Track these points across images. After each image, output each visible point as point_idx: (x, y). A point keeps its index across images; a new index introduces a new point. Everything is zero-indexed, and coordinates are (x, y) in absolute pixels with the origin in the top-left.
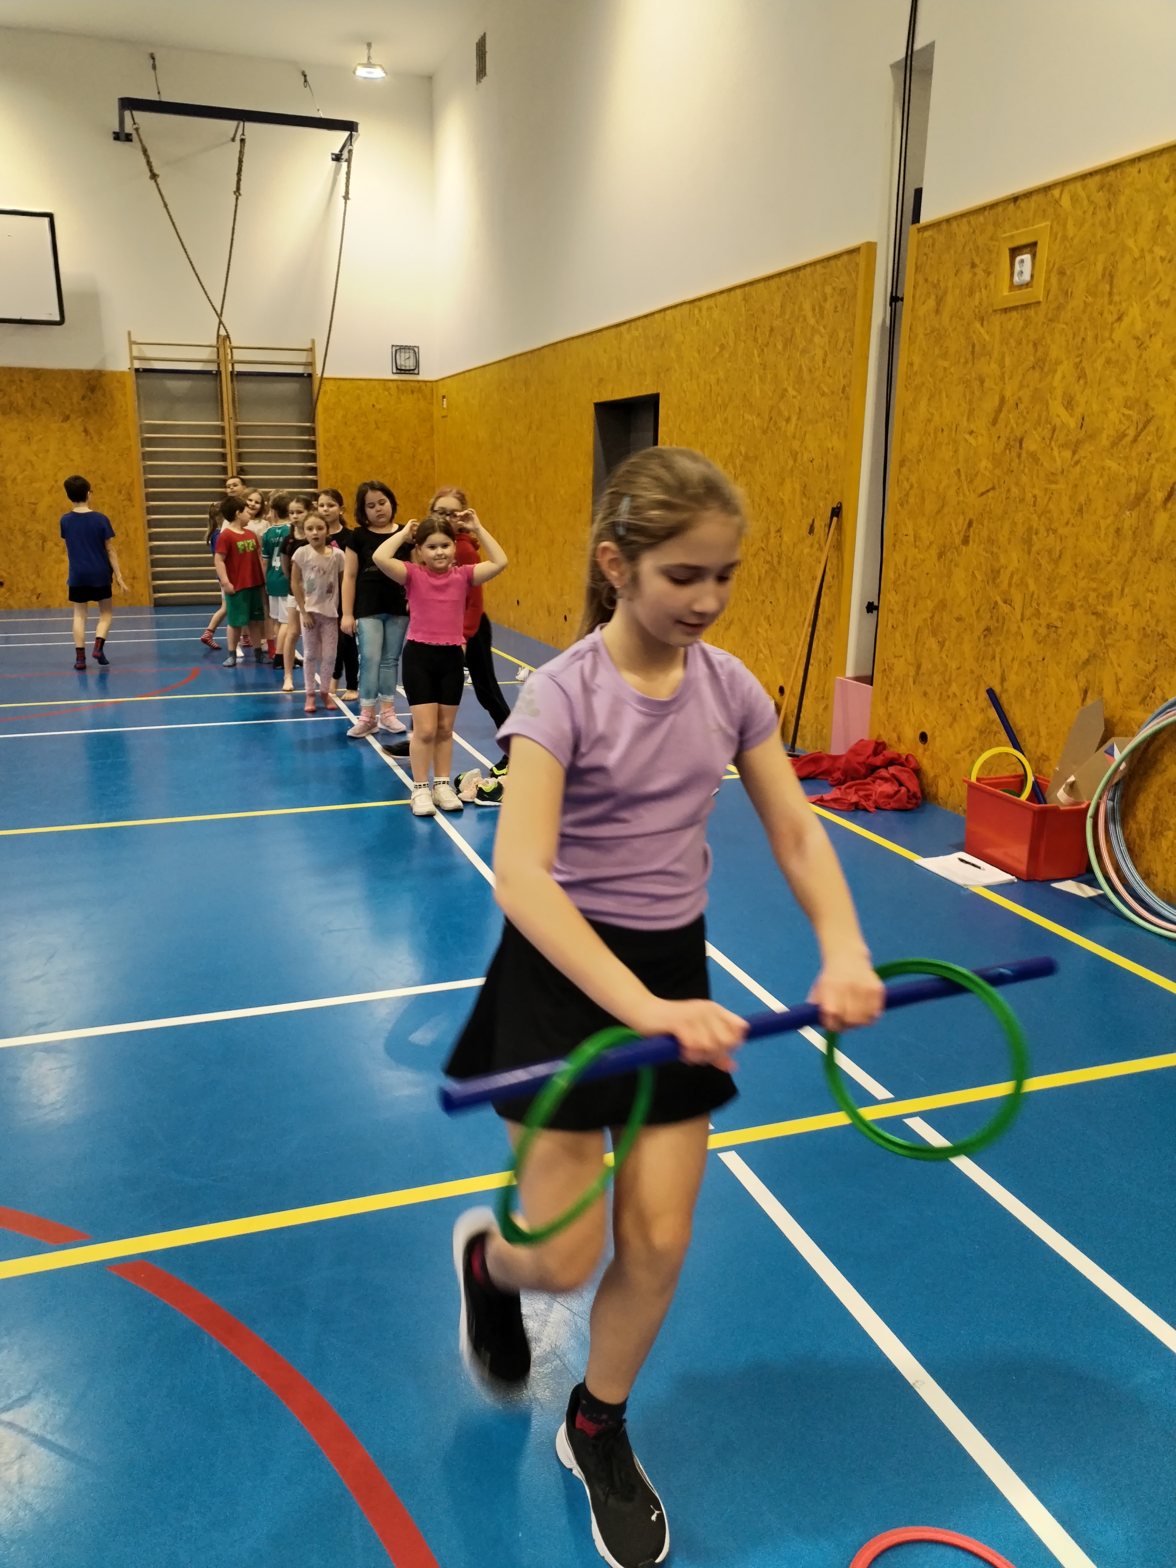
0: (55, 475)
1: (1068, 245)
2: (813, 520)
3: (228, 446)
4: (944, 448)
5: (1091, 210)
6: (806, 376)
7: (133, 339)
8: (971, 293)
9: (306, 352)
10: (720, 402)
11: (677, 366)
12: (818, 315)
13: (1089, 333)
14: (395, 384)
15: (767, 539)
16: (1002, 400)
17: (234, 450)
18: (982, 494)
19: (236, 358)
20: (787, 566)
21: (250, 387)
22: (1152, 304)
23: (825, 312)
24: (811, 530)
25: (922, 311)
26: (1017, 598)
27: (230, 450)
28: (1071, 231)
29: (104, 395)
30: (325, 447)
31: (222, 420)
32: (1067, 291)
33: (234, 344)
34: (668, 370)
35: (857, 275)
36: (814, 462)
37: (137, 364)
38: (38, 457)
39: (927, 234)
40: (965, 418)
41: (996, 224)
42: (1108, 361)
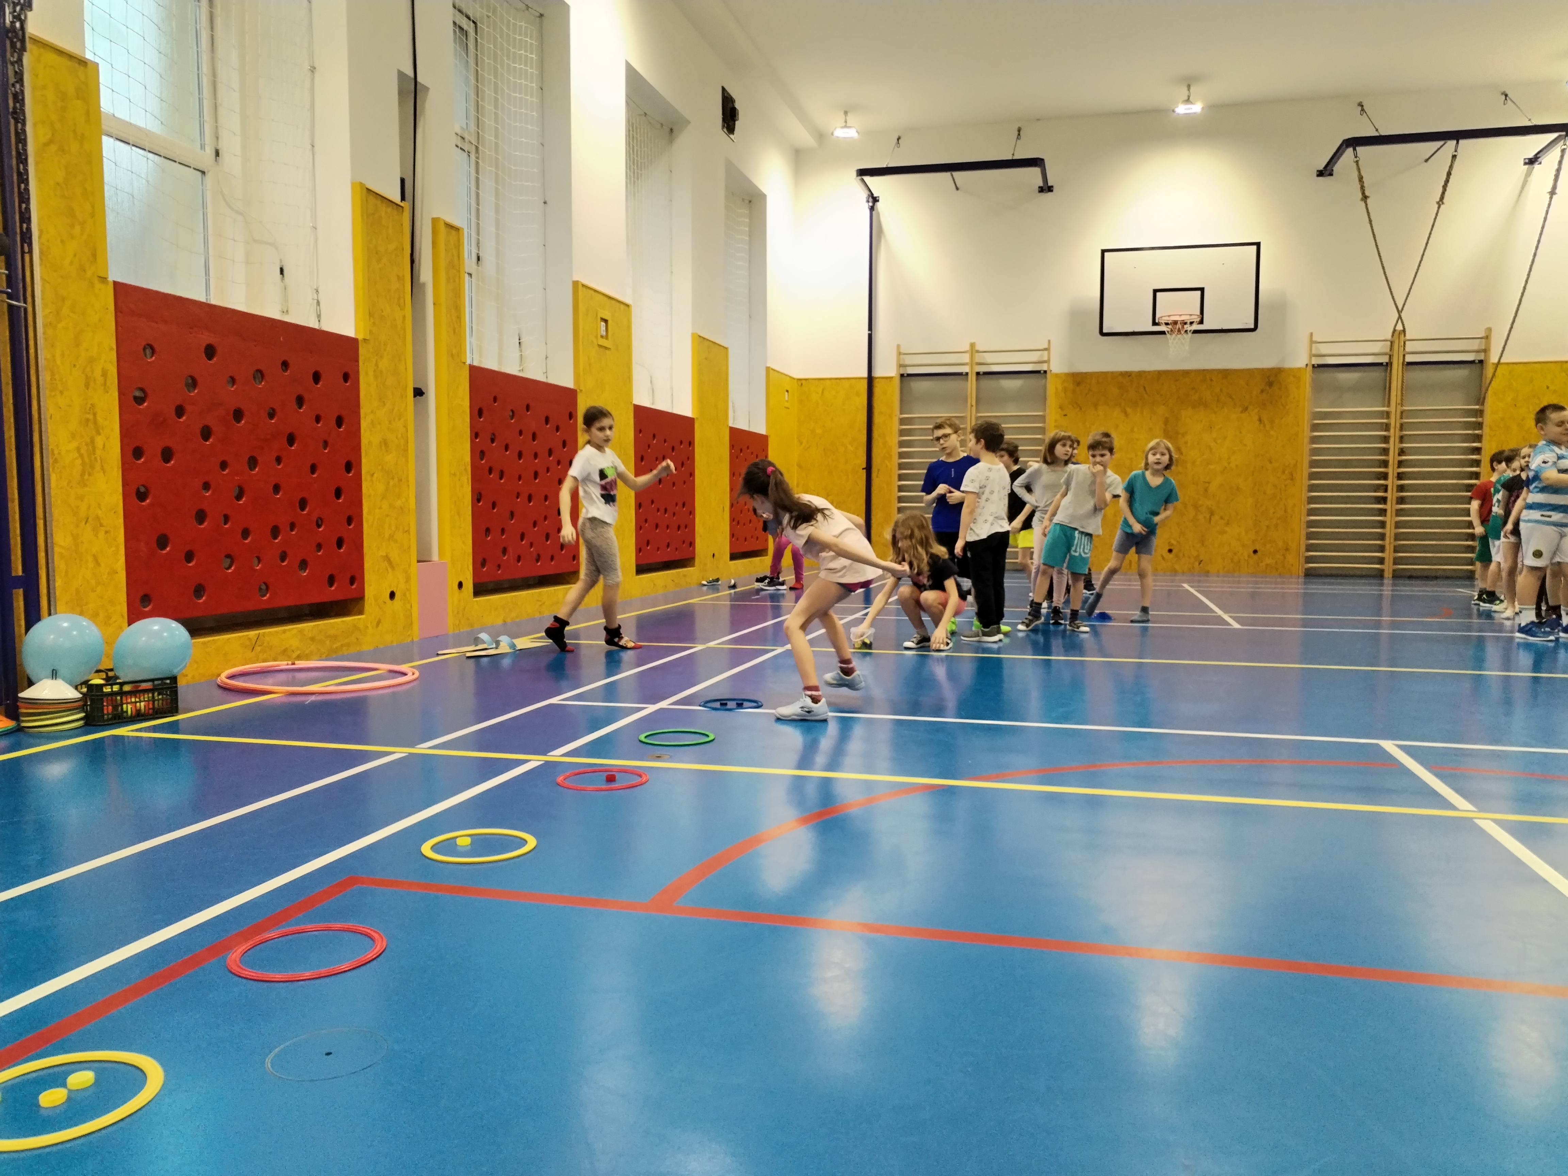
3: (1392, 429)
7: (1314, 339)
9: (1479, 340)
17: (1398, 434)
19: (1408, 349)
21: (1418, 375)
27: (1394, 433)
29: (1280, 389)
30: (1490, 427)
33: (1408, 337)
37: (1315, 361)
38: (1216, 443)
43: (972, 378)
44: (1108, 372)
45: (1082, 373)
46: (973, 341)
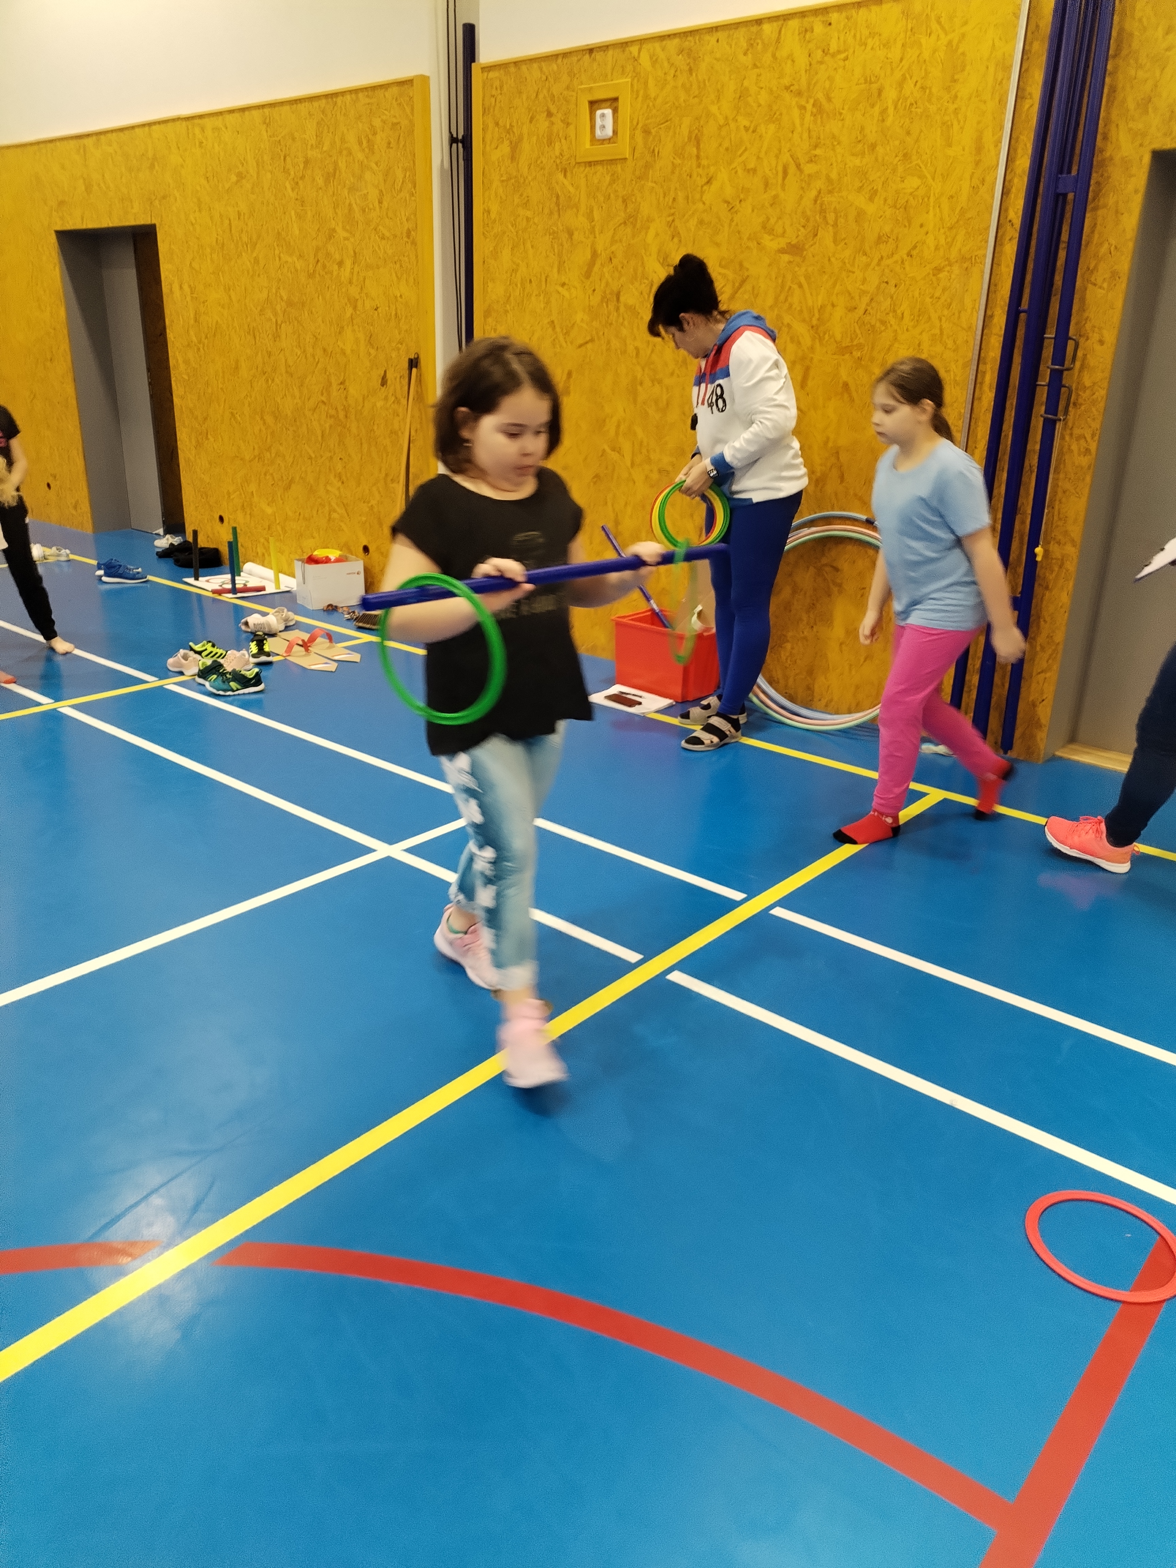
1: (651, 104)
2: (385, 372)
4: (533, 298)
5: (672, 72)
6: (358, 215)
8: (550, 143)
10: (245, 239)
11: (177, 194)
12: (367, 150)
13: (679, 193)
15: (328, 393)
16: (595, 254)
18: (580, 346)
20: (357, 420)
22: (740, 172)
23: (376, 147)
24: (384, 382)
25: (495, 156)
26: (627, 447)
28: (653, 91)
32: (654, 150)
35: (412, 109)
36: (379, 310)
39: (492, 75)
40: (555, 270)
41: (571, 74)
42: (701, 222)
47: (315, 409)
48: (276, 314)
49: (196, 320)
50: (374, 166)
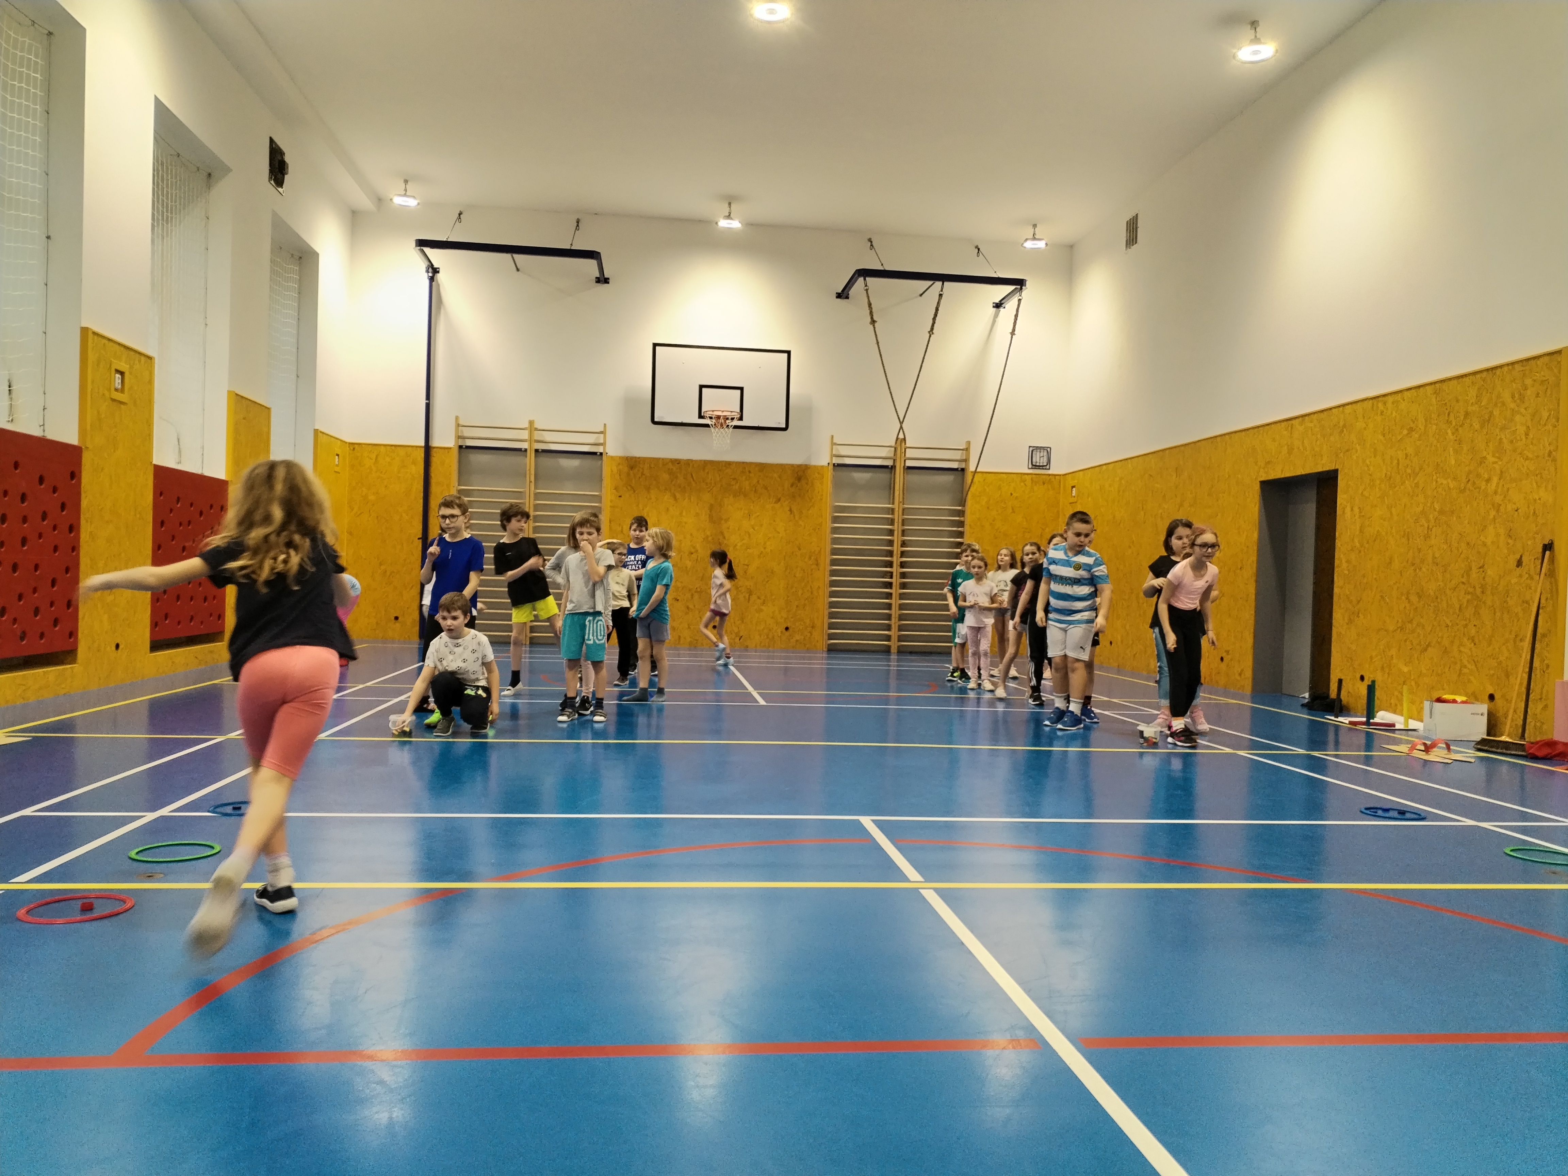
0: (765, 543)
2: (1521, 556)
3: (896, 524)
6: (1507, 446)
7: (835, 441)
9: (961, 451)
10: (1409, 471)
11: (1358, 447)
12: (1518, 401)
14: (1030, 476)
15: (1468, 575)
17: (901, 528)
19: (908, 455)
20: (1493, 594)
21: (916, 478)
23: (1526, 398)
24: (1519, 563)
27: (897, 527)
29: (807, 484)
30: (970, 525)
31: (893, 504)
33: (907, 445)
34: (1348, 451)
36: (1520, 511)
37: (836, 461)
38: (754, 529)
43: (531, 455)
44: (660, 458)
45: (636, 457)
46: (531, 419)
47: (1455, 588)
48: (1428, 521)
49: (1361, 531)
50: (1523, 410)
